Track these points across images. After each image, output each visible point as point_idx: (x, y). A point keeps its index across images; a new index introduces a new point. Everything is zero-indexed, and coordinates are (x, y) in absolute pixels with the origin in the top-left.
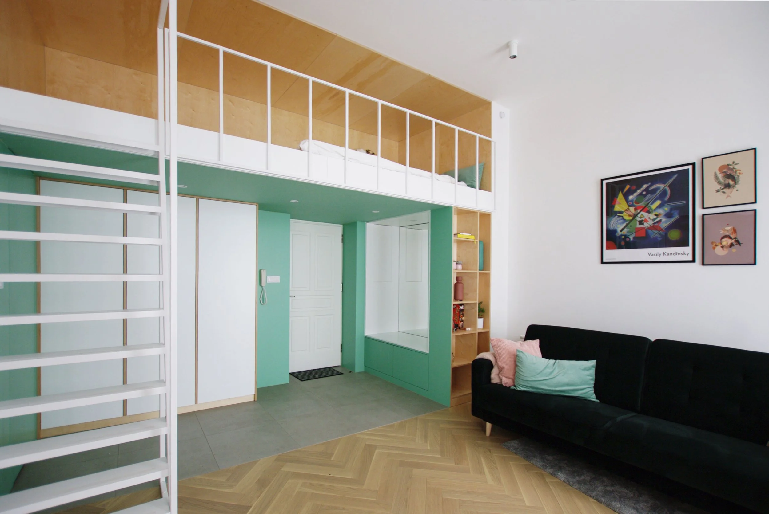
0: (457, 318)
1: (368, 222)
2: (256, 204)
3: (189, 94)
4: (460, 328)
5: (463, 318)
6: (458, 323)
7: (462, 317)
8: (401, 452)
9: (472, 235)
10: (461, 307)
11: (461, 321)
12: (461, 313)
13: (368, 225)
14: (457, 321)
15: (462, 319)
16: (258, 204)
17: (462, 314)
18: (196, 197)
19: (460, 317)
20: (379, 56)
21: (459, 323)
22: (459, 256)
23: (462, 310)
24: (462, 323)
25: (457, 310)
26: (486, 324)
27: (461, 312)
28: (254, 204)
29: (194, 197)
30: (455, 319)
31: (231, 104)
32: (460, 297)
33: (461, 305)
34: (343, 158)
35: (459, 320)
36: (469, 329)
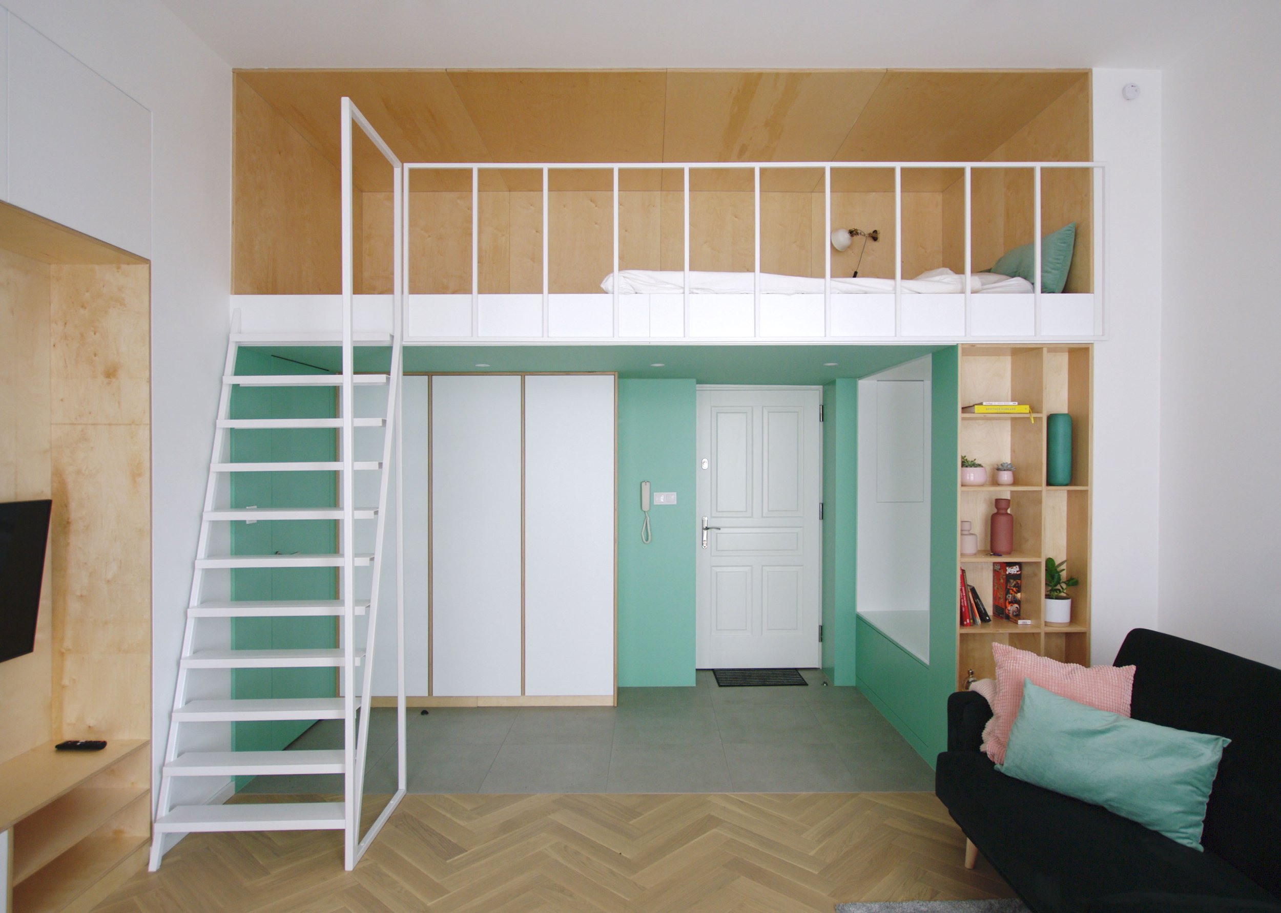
0: (1002, 593)
1: (861, 377)
2: (613, 373)
3: (532, 207)
4: (1008, 617)
5: (1019, 595)
6: (1003, 607)
7: (1016, 593)
8: (752, 845)
9: (1019, 404)
10: (1014, 570)
11: (1012, 603)
12: (1013, 583)
13: (863, 384)
14: (1002, 601)
15: (1014, 597)
16: (616, 374)
17: (1015, 586)
18: (520, 373)
19: (1007, 592)
20: (760, 75)
21: (1006, 607)
22: (1014, 451)
23: (1017, 577)
24: (1016, 605)
25: (1001, 576)
26: (1077, 614)
27: (1012, 581)
28: (611, 373)
29: (518, 373)
30: (999, 596)
31: (593, 205)
32: (1002, 545)
33: (1011, 564)
34: (681, 291)
35: (1006, 599)
36: (1029, 622)
